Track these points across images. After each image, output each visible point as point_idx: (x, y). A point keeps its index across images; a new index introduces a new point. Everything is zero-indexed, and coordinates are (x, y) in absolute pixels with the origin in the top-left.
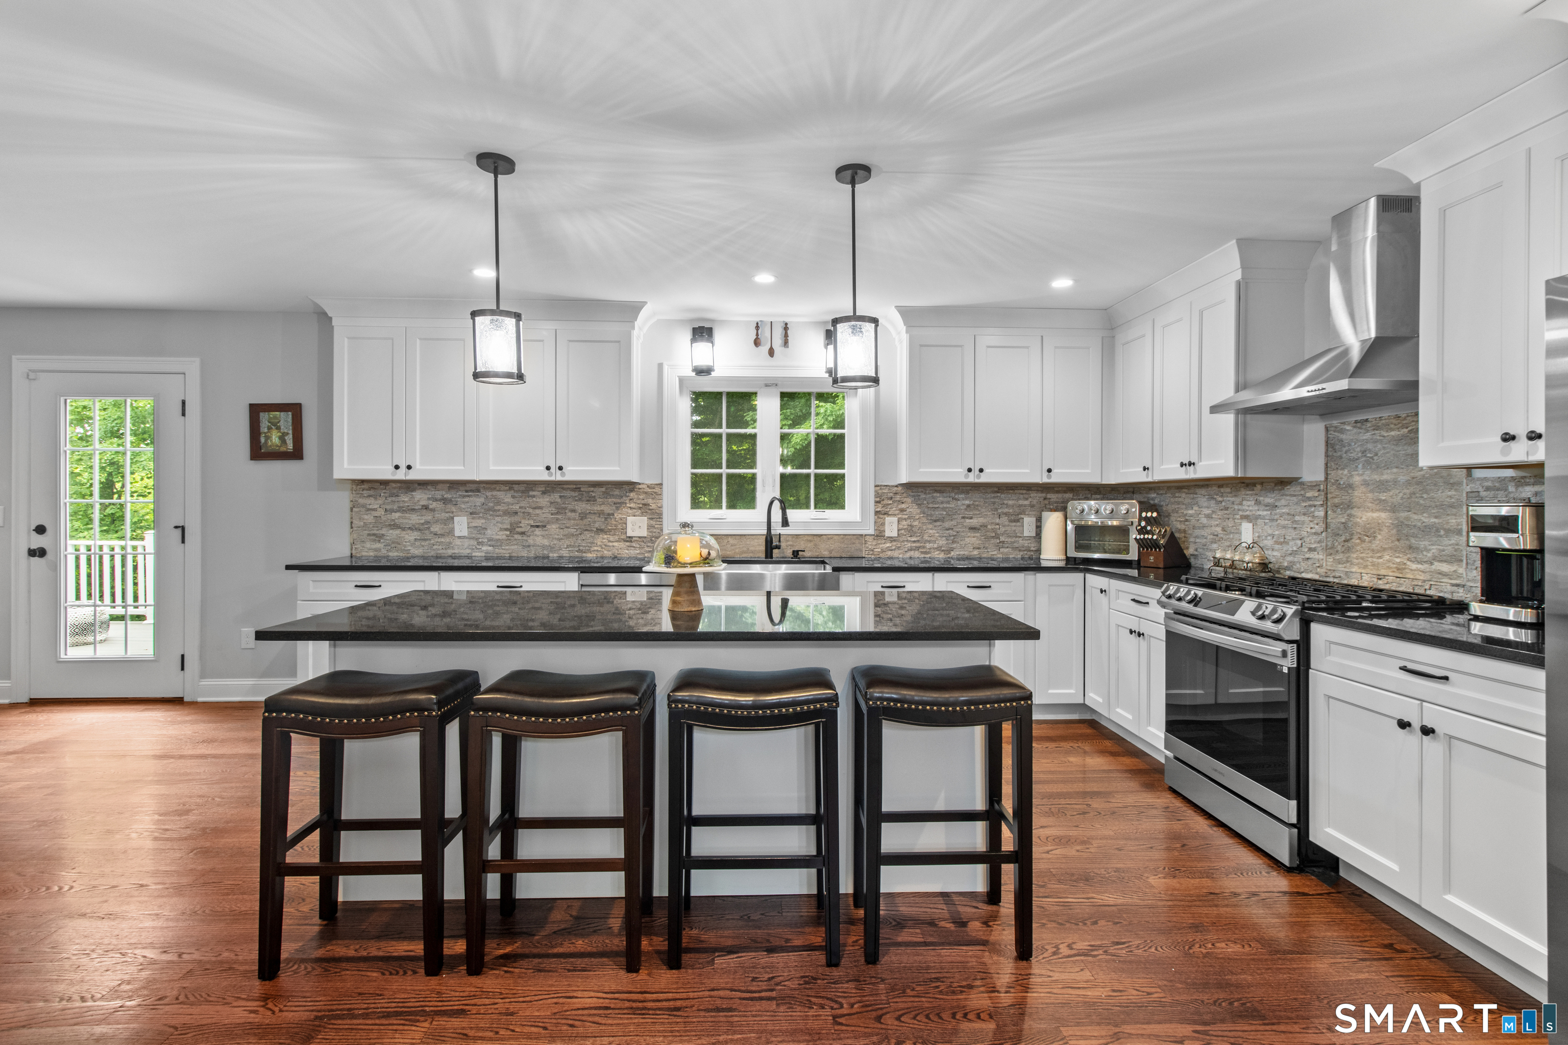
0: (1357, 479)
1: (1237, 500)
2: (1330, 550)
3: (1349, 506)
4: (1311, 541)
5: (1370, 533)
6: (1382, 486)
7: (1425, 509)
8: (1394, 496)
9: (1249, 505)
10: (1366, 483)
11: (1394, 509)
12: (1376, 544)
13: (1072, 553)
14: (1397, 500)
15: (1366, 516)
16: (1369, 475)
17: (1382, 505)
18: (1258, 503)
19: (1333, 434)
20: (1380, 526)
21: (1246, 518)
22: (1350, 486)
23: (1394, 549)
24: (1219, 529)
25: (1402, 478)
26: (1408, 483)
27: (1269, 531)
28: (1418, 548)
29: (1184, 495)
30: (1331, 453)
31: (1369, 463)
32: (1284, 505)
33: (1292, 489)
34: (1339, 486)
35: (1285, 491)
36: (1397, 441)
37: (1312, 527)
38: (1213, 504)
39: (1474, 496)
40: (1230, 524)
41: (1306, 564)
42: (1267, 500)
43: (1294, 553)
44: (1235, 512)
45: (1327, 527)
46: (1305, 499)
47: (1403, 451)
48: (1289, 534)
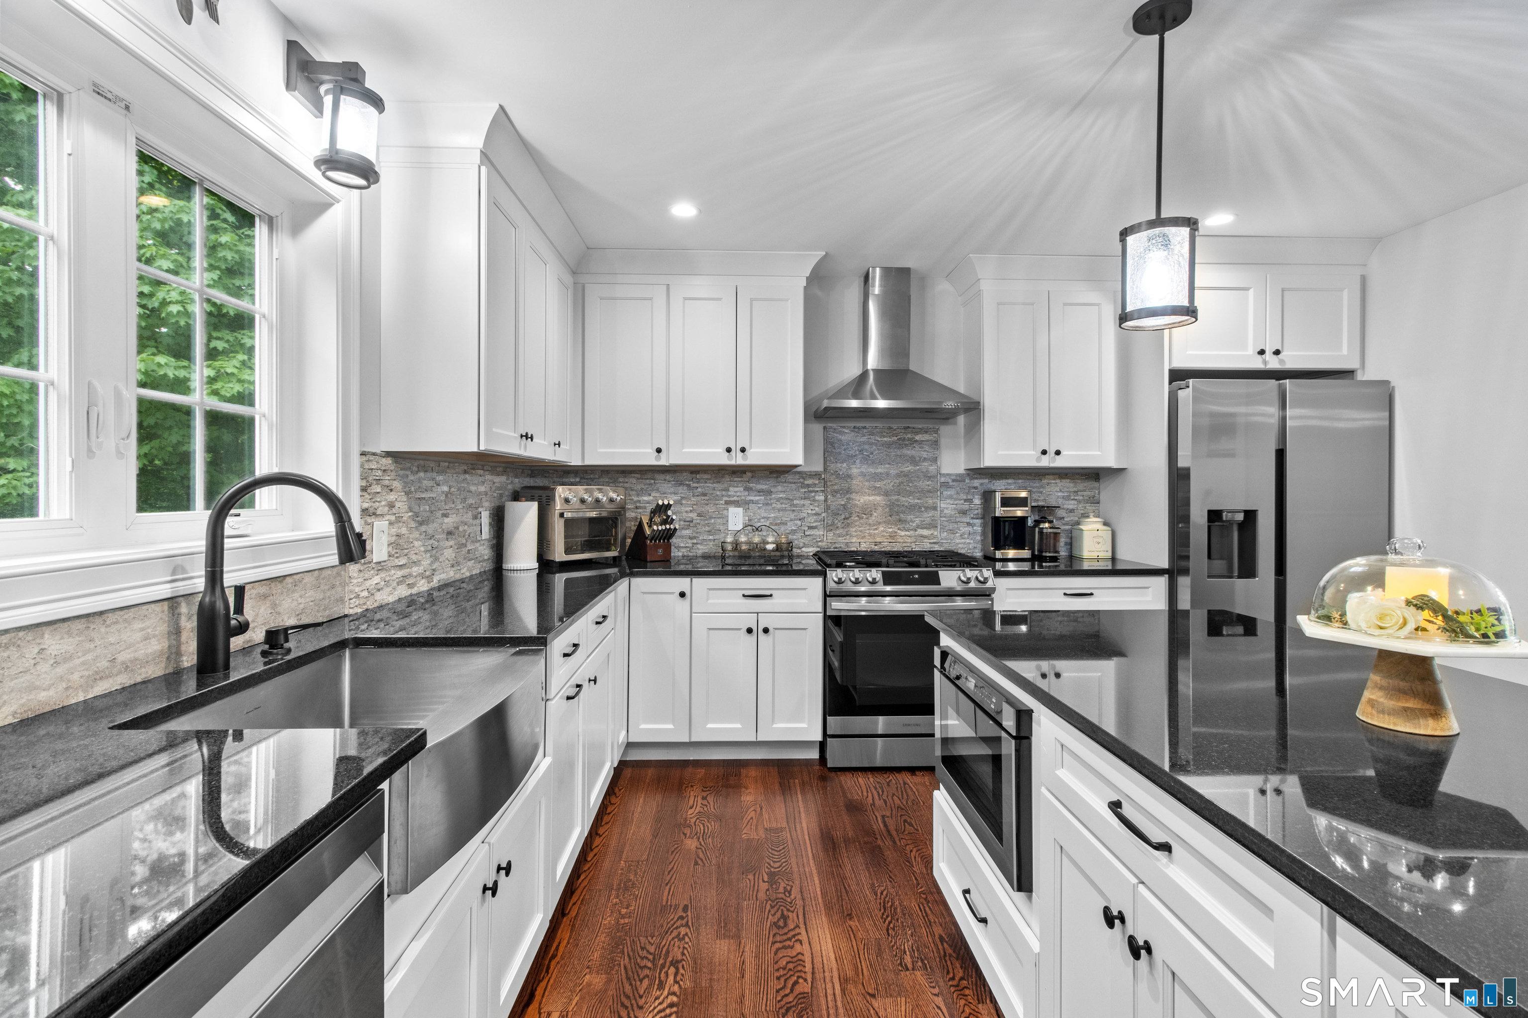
0: (855, 471)
1: (721, 486)
2: (830, 527)
3: (849, 491)
4: (812, 521)
5: (867, 511)
6: (877, 477)
7: (911, 493)
8: (887, 484)
9: (737, 491)
10: (863, 475)
11: (887, 494)
12: (872, 520)
15: (862, 499)
16: (865, 468)
17: (876, 490)
18: (747, 489)
19: (833, 431)
20: (875, 506)
21: (737, 504)
22: (849, 476)
23: (888, 523)
25: (893, 472)
26: (898, 476)
27: (763, 514)
28: (905, 521)
29: (632, 481)
30: (830, 449)
31: (866, 460)
32: (780, 491)
33: (789, 477)
34: (838, 476)
35: (782, 479)
36: (889, 445)
37: (811, 509)
38: (682, 490)
39: (945, 485)
40: (711, 509)
41: (806, 540)
42: (760, 487)
43: (793, 532)
44: (717, 498)
45: (827, 508)
46: (804, 486)
47: (894, 452)
48: (787, 516)
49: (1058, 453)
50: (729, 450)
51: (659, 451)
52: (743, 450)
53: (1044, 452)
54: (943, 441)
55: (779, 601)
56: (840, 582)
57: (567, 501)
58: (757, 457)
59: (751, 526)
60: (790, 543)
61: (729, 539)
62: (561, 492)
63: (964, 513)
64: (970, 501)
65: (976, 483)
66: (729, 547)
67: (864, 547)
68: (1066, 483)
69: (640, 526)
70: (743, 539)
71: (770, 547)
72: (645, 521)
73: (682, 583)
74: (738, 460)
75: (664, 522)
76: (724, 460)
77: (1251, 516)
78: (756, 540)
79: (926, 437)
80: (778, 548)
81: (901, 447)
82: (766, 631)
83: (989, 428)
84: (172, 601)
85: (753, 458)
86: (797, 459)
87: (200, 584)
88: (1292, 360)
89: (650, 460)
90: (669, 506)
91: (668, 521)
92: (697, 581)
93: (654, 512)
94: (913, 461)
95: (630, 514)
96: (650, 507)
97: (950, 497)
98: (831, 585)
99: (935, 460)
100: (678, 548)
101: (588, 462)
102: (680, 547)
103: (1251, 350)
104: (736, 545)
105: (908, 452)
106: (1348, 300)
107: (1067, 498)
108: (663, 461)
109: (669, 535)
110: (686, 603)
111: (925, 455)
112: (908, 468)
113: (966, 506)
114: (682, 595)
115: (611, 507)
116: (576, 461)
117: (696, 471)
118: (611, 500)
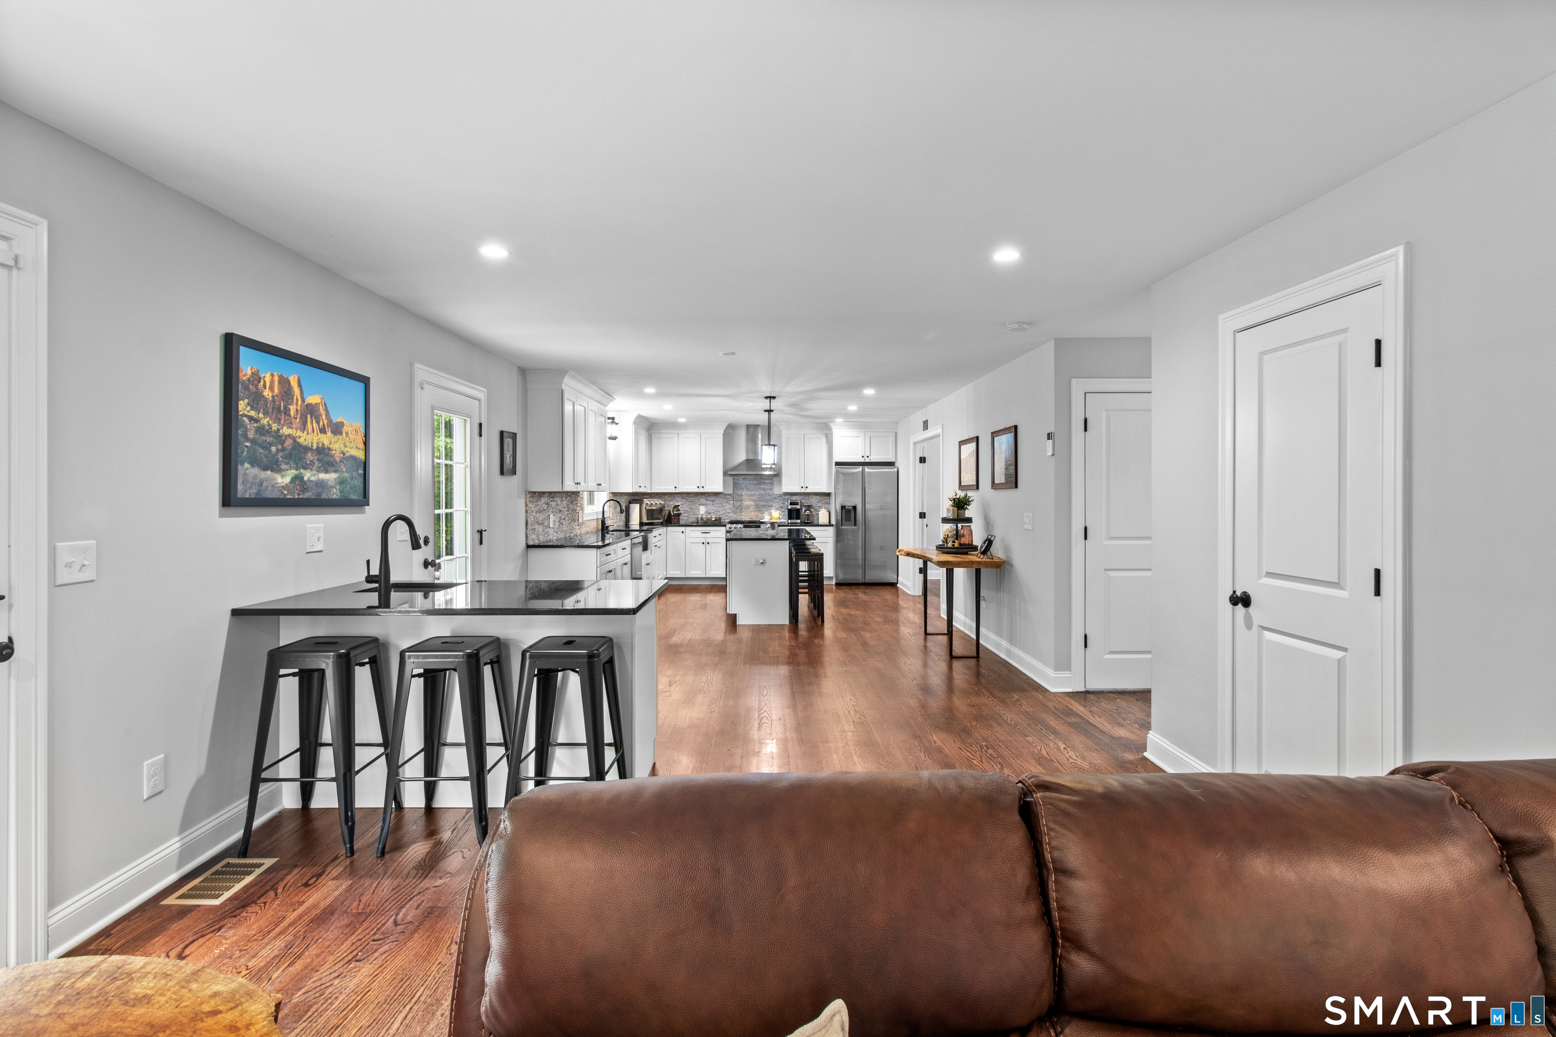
0: (744, 493)
1: (697, 499)
2: (735, 513)
3: (741, 500)
4: (729, 511)
5: (748, 507)
6: (751, 495)
7: (763, 501)
8: (755, 498)
9: (703, 500)
10: (746, 494)
11: (755, 501)
12: (750, 510)
13: (645, 520)
14: (756, 499)
15: (746, 503)
16: (747, 492)
17: (751, 500)
18: (706, 500)
19: (735, 481)
20: (751, 506)
21: (703, 505)
22: (742, 495)
23: (755, 511)
24: (688, 509)
25: (757, 493)
26: (759, 495)
27: (712, 508)
28: (761, 511)
29: (667, 497)
30: (735, 485)
31: (747, 489)
32: (718, 500)
33: (721, 495)
34: (738, 495)
35: (718, 496)
36: (755, 484)
37: (728, 506)
38: (684, 500)
39: (775, 498)
40: (694, 506)
41: (727, 517)
42: (711, 499)
43: (722, 514)
44: (696, 503)
45: (734, 506)
46: (726, 498)
47: (757, 487)
48: (720, 509)
49: (807, 487)
50: (698, 487)
51: (676, 487)
52: (703, 487)
53: (802, 487)
54: (775, 483)
55: (712, 534)
56: (730, 528)
57: (647, 504)
58: (707, 489)
59: (708, 513)
60: (720, 518)
61: (700, 517)
62: (646, 501)
63: (782, 508)
64: (784, 503)
65: (786, 497)
66: (699, 519)
67: (747, 519)
68: (818, 497)
69: (670, 512)
70: (704, 516)
71: (713, 519)
72: (671, 511)
73: (683, 529)
74: (701, 490)
75: (678, 511)
76: (697, 490)
77: (855, 508)
78: (709, 517)
79: (769, 481)
80: (716, 520)
81: (760, 485)
82: (708, 543)
83: (784, 479)
84: (597, 519)
85: (706, 490)
86: (720, 489)
87: (601, 517)
88: (873, 459)
89: (673, 491)
90: (679, 506)
91: (678, 510)
92: (687, 528)
93: (674, 507)
94: (764, 489)
95: (666, 509)
96: (673, 506)
97: (777, 502)
98: (728, 529)
99: (772, 489)
100: (683, 520)
101: (653, 491)
102: (683, 519)
103: (861, 456)
104: (702, 519)
105: (762, 486)
106: (891, 439)
107: (819, 502)
108: (677, 491)
109: (679, 515)
110: (684, 535)
111: (768, 487)
112: (762, 492)
113: (782, 505)
114: (683, 532)
115: (660, 506)
116: (649, 491)
117: (688, 494)
118: (660, 504)
